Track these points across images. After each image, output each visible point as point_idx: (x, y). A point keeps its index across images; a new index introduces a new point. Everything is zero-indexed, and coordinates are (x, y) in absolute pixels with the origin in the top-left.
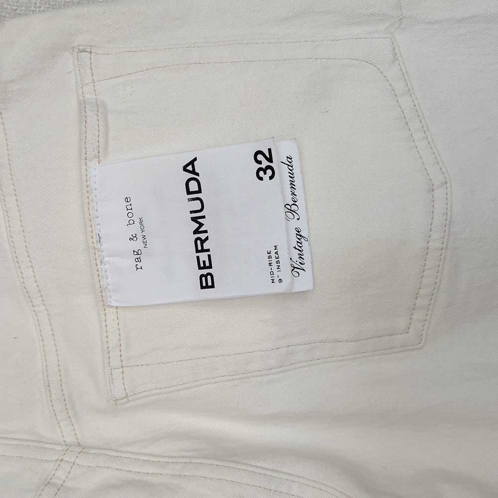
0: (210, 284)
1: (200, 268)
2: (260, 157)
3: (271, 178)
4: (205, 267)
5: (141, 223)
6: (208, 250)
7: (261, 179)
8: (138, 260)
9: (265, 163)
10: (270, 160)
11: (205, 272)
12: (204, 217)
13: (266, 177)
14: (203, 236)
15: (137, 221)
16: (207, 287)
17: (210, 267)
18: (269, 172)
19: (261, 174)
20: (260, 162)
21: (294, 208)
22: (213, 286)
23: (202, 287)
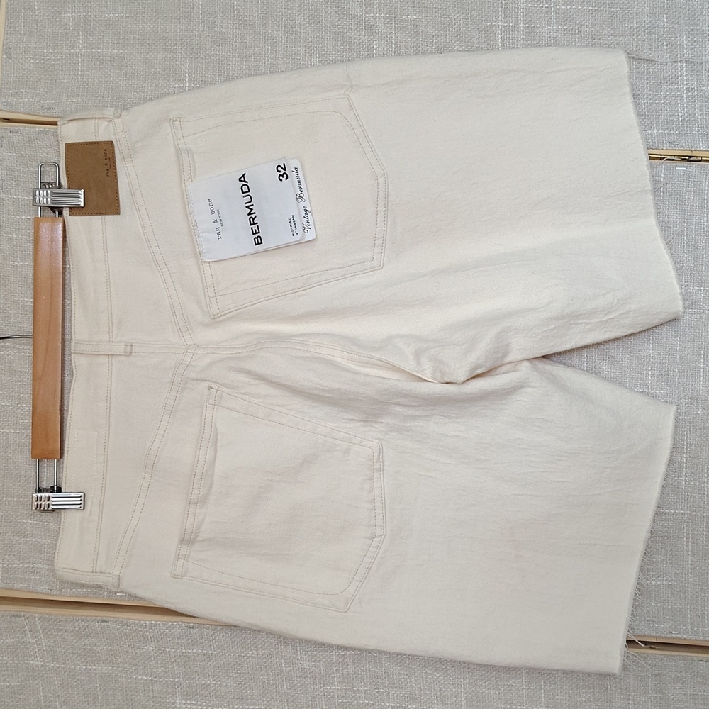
0: (260, 242)
1: (253, 234)
2: (279, 169)
3: (286, 179)
4: (256, 233)
5: (218, 212)
6: (257, 223)
7: (281, 180)
8: (219, 233)
9: (283, 172)
10: (285, 170)
11: (256, 235)
12: (252, 205)
13: (284, 179)
14: (253, 216)
15: (216, 212)
16: (259, 244)
17: (259, 232)
18: (285, 176)
19: (281, 177)
20: (280, 172)
21: (301, 195)
22: (262, 243)
23: (256, 245)
